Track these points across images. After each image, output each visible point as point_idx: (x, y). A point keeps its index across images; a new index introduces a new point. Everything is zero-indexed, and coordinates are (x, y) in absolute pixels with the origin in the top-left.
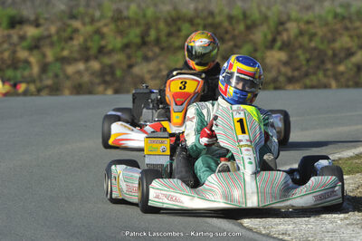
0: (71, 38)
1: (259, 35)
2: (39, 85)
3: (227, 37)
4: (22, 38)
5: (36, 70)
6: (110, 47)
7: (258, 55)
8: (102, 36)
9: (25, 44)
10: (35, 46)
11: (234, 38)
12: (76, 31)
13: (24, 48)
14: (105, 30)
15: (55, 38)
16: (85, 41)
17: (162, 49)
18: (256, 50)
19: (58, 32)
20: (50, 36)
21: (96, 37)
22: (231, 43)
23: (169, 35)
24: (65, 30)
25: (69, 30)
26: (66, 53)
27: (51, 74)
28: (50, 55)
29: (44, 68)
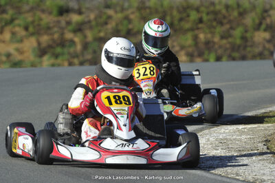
0: (106, 23)
1: (249, 20)
2: (81, 59)
3: (225, 21)
4: (69, 23)
5: (79, 47)
6: (135, 30)
7: (248, 35)
8: (130, 21)
9: (70, 28)
10: (79, 29)
11: (230, 22)
12: (110, 17)
13: (70, 31)
14: (132, 17)
15: (93, 23)
16: (117, 25)
17: (175, 31)
18: (246, 31)
19: (96, 18)
20: (89, 22)
21: (125, 22)
22: (228, 26)
23: (181, 20)
24: (101, 17)
25: (104, 17)
26: (102, 34)
27: (90, 50)
28: (90, 35)
29: (85, 46)
